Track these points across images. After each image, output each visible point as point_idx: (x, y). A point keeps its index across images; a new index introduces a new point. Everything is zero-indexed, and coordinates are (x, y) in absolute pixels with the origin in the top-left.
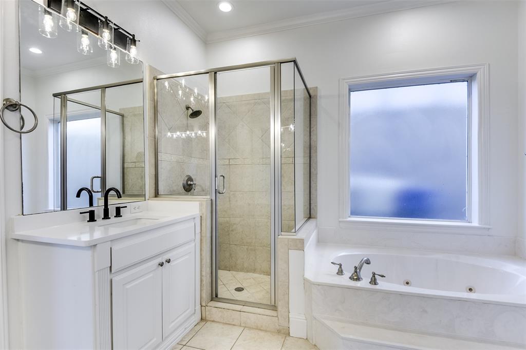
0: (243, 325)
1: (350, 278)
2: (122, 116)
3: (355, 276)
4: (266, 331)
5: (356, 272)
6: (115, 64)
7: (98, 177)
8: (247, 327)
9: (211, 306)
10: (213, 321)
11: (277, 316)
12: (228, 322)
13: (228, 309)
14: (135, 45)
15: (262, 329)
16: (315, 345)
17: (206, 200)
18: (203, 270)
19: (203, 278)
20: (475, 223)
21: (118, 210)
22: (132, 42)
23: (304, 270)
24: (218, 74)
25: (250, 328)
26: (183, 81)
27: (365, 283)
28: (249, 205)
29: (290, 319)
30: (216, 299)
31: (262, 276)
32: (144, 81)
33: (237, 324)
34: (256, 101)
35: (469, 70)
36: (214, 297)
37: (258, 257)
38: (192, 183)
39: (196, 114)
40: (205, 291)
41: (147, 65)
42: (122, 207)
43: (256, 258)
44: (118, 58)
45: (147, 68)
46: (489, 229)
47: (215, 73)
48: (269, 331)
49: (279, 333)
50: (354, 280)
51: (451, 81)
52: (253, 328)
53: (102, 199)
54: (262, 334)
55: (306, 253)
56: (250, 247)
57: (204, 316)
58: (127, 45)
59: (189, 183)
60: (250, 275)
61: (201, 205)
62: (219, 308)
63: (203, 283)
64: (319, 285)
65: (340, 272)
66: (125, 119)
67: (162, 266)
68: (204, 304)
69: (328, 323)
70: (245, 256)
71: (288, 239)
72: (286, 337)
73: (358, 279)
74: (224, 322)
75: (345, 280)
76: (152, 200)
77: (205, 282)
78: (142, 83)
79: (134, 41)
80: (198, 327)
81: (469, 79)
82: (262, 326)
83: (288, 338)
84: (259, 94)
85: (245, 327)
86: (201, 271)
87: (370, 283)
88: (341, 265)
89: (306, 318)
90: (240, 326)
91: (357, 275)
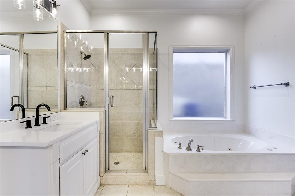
0: (127, 184)
1: (186, 149)
2: (27, 54)
3: (189, 148)
4: (142, 185)
5: (189, 146)
6: (39, 18)
7: (16, 96)
8: (130, 185)
9: (107, 176)
10: (108, 185)
11: (148, 176)
12: (118, 184)
13: (118, 176)
14: (56, 8)
15: (139, 184)
16: (171, 188)
17: (103, 111)
18: (101, 154)
19: (101, 159)
20: (229, 118)
21: (44, 119)
22: (54, 6)
23: (163, 148)
24: (109, 35)
25: (132, 185)
26: (80, 36)
27: (194, 151)
28: (119, 113)
29: (156, 176)
30: (109, 171)
31: (127, 154)
32: (58, 33)
33: (123, 184)
34: (123, 53)
35: (226, 48)
36: (108, 170)
37: (124, 143)
38: (84, 100)
39: (87, 57)
40: (102, 167)
41: (60, 22)
42: (47, 117)
43: (123, 144)
44: (41, 14)
45: (60, 24)
46: (234, 121)
47: (108, 33)
48: (143, 185)
49: (149, 185)
50: (188, 150)
51: (218, 52)
52: (134, 185)
53: (20, 112)
54: (140, 187)
55: (164, 139)
56: (119, 138)
57: (102, 182)
58: (50, 7)
59: (83, 100)
60: (120, 154)
61: (100, 114)
62: (113, 176)
63: (101, 162)
64: (172, 155)
65: (180, 147)
66: (29, 57)
67: (84, 154)
68: (102, 175)
69: (179, 175)
70: (116, 143)
71: (155, 131)
72: (153, 186)
73: (190, 150)
74: (116, 184)
75: (183, 151)
76: (62, 112)
77: (102, 161)
78: (57, 34)
79: (55, 5)
80: (100, 190)
81: (226, 52)
82: (139, 183)
83: (155, 187)
84: (125, 49)
85: (129, 185)
86: (100, 155)
87: (196, 151)
88: (180, 143)
89: (164, 174)
90: (126, 185)
91: (190, 148)
